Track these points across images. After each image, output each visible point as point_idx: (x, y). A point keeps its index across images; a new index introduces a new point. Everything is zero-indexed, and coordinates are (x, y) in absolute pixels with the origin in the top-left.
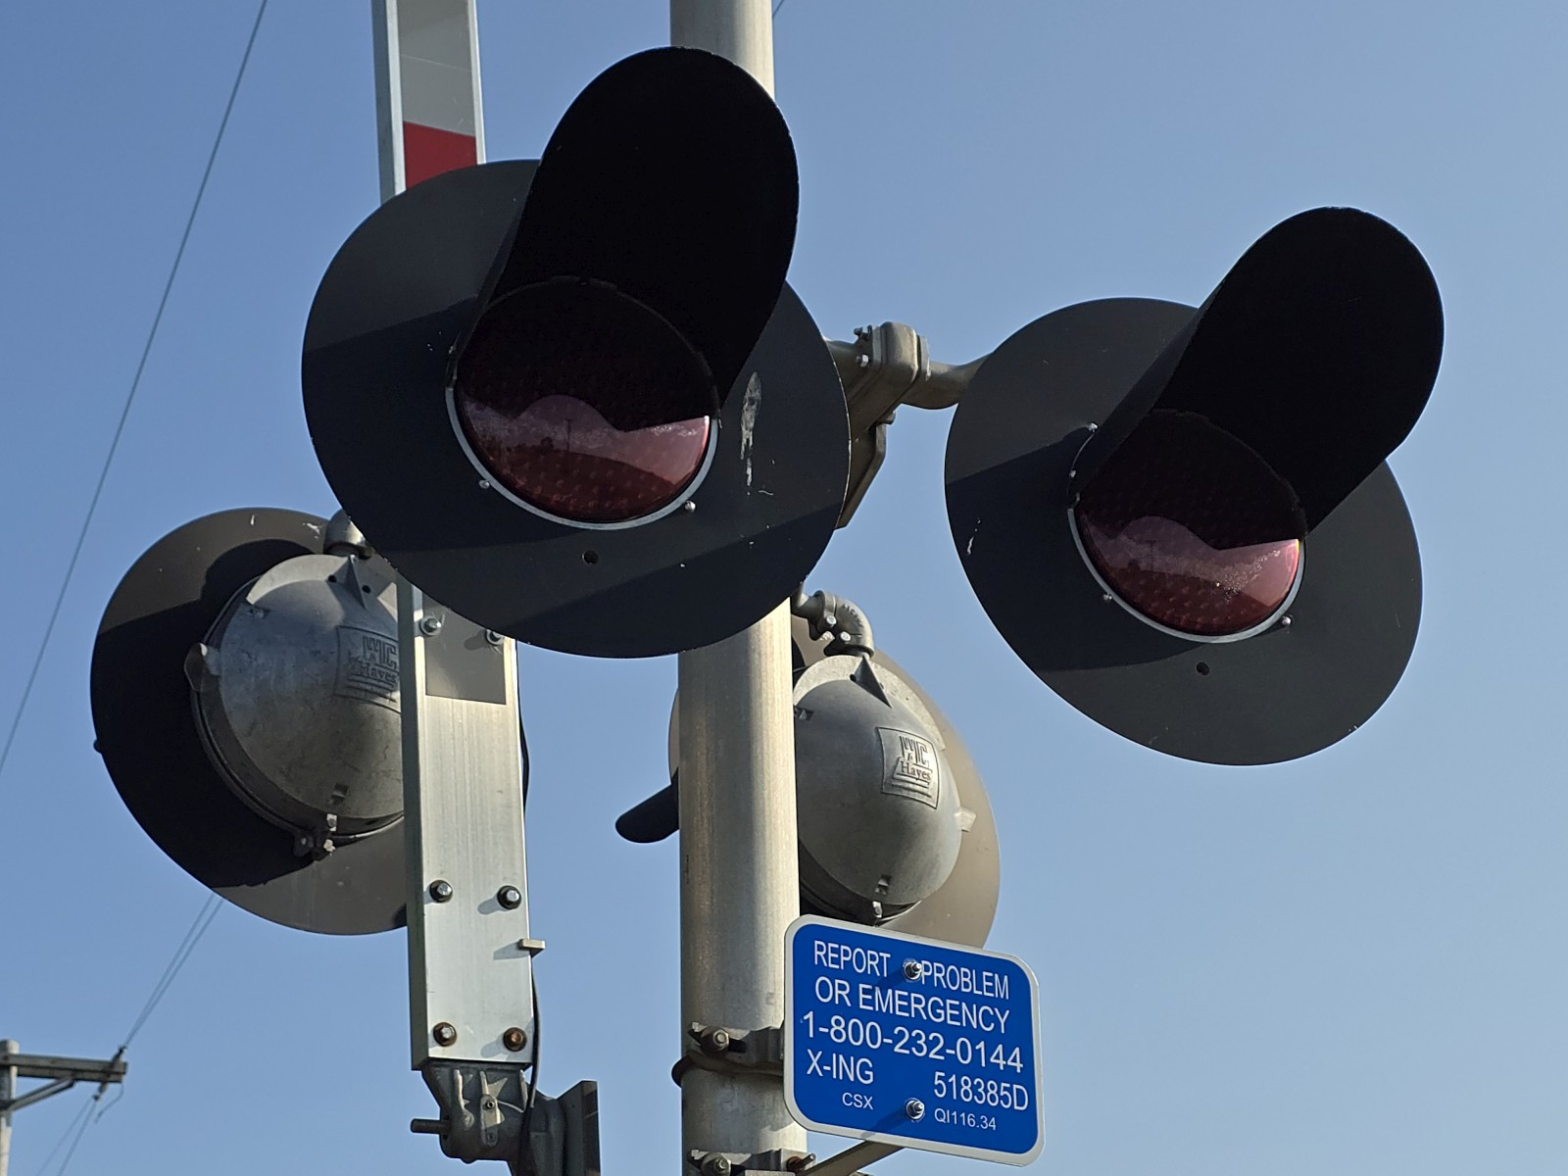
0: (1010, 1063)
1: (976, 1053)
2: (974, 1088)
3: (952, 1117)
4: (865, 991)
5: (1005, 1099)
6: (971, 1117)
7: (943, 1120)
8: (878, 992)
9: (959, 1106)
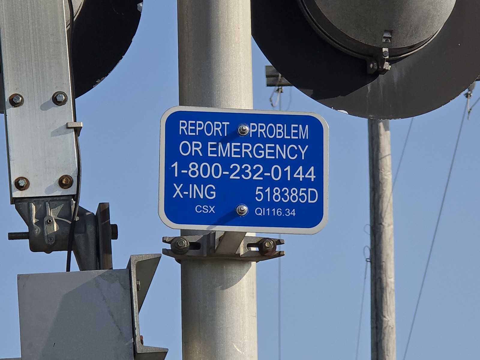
0: (307, 176)
1: (285, 174)
2: (282, 194)
3: (266, 212)
5: (303, 198)
6: (279, 210)
7: (260, 214)
8: (220, 146)
9: (273, 205)
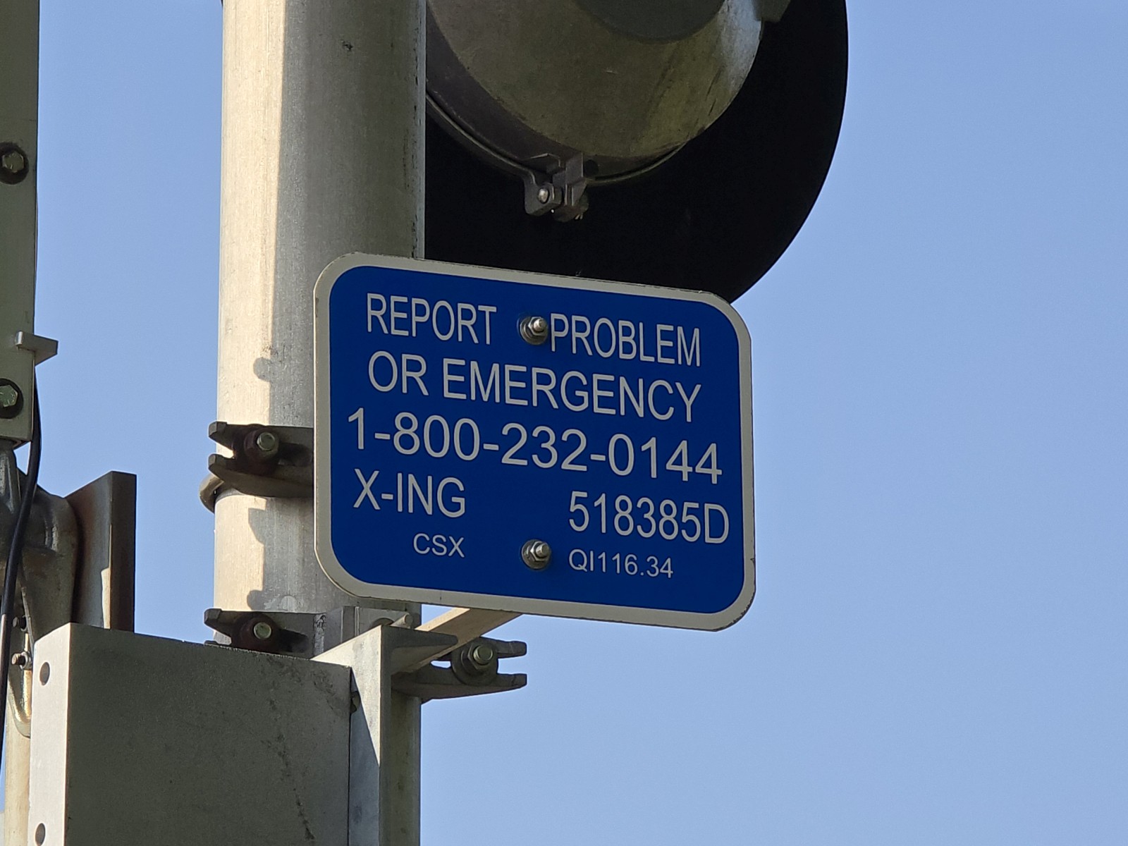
0: (699, 469)
1: (642, 458)
2: (638, 514)
3: (598, 563)
4: (453, 370)
5: (690, 528)
6: (631, 559)
7: (582, 568)
8: (475, 370)
9: (612, 543)
